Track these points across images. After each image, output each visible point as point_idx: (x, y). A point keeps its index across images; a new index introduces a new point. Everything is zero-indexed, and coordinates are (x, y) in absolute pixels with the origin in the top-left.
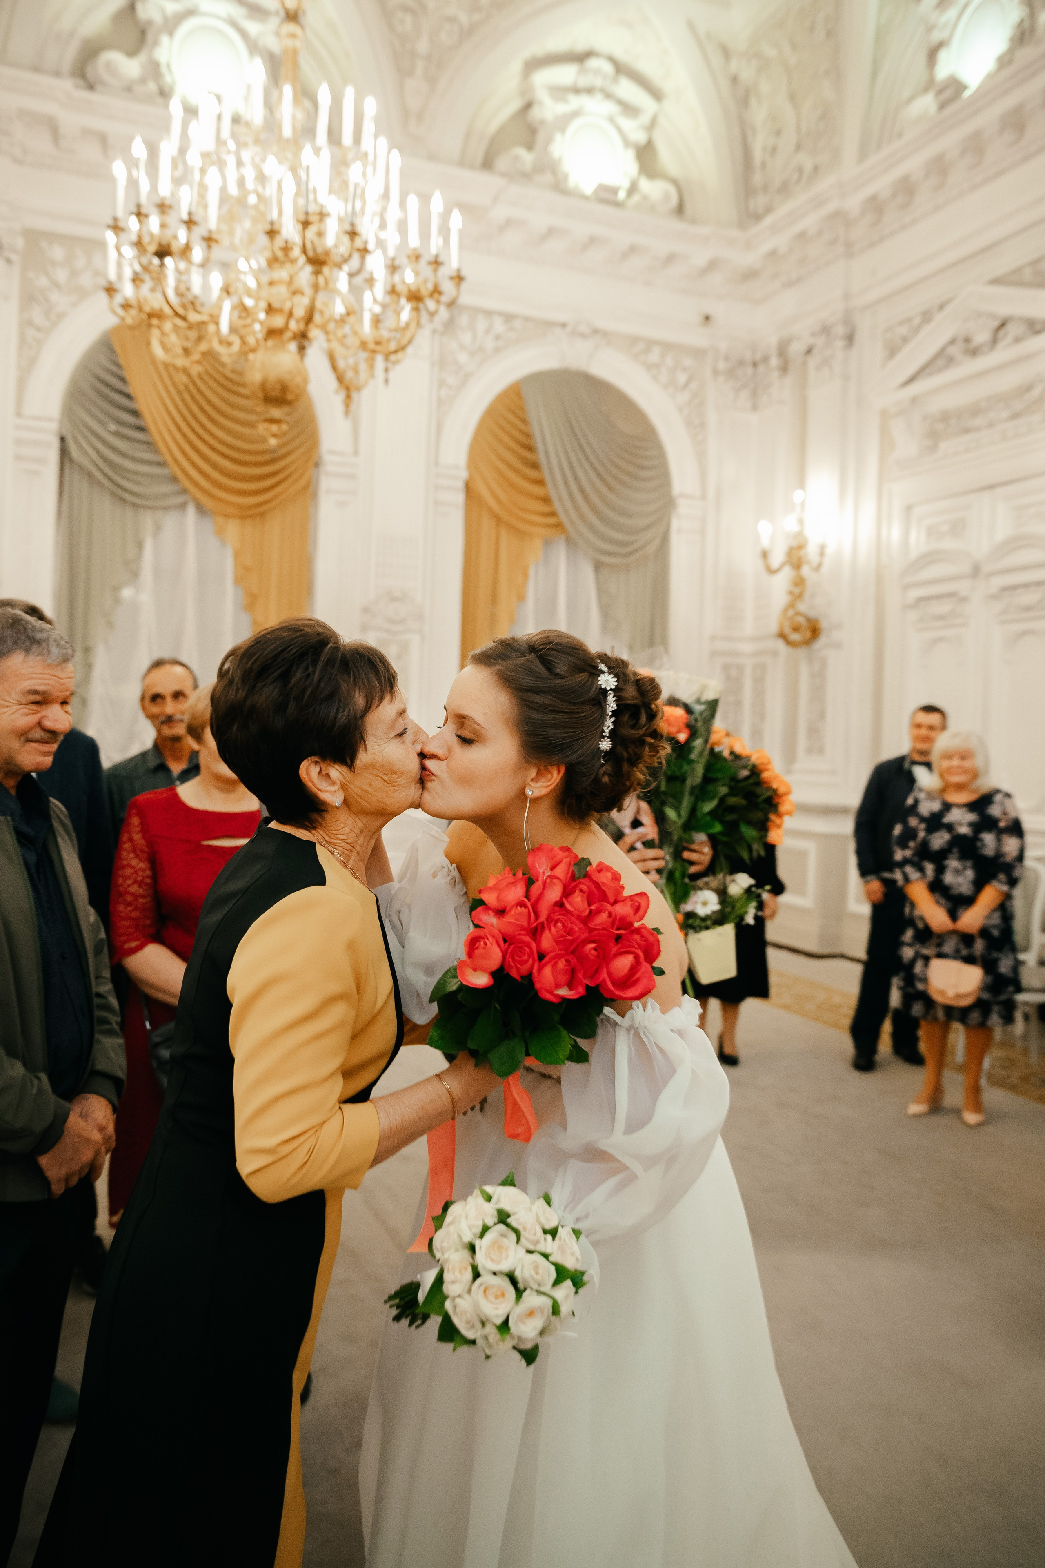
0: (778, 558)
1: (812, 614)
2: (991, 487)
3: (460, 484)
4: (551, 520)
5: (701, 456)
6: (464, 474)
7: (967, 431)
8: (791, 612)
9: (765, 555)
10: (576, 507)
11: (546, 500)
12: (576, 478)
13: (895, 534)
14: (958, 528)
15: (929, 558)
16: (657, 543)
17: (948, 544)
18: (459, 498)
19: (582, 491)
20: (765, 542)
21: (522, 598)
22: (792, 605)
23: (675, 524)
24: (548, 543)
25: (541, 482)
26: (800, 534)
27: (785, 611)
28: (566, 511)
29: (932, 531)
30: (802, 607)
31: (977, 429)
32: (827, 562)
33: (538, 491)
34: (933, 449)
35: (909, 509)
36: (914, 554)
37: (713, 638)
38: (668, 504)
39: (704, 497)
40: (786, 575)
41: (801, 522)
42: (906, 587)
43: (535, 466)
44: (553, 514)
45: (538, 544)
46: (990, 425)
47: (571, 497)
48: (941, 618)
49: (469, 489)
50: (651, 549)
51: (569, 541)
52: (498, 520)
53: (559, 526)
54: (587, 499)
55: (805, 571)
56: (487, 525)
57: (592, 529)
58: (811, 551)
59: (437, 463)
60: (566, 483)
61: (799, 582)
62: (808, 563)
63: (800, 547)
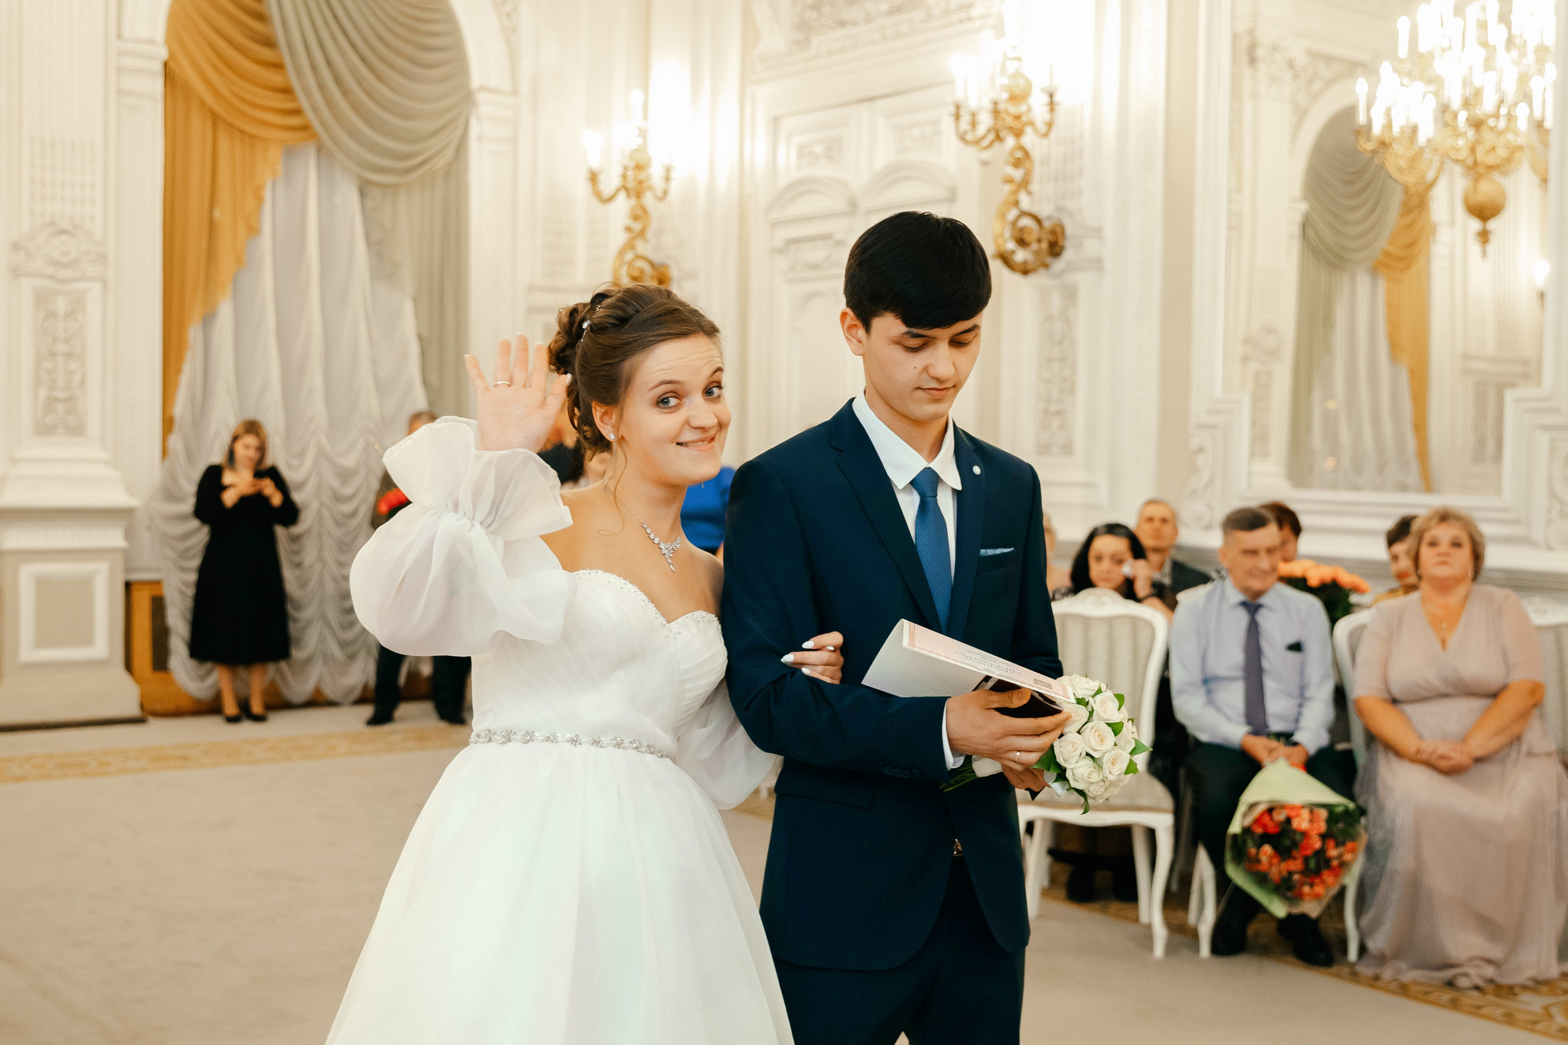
0: (610, 182)
1: (657, 258)
2: (871, 99)
3: (158, 67)
4: (294, 121)
5: (510, 33)
6: (163, 53)
7: (842, 24)
8: (629, 256)
9: (593, 178)
10: (330, 103)
11: (286, 91)
12: (329, 62)
13: (759, 152)
14: (833, 150)
15: (799, 188)
16: (450, 153)
17: (822, 171)
18: (157, 86)
19: (338, 80)
20: (595, 163)
21: (254, 230)
22: (630, 245)
23: (475, 128)
24: (289, 153)
25: (278, 66)
26: (642, 149)
27: (621, 253)
28: (315, 110)
29: (803, 152)
30: (641, 248)
31: (854, 23)
32: (674, 187)
33: (275, 78)
34: (803, 44)
35: (776, 120)
36: (783, 181)
37: (531, 288)
38: (466, 98)
39: (515, 92)
40: (622, 205)
41: (643, 133)
42: (775, 224)
43: (269, 43)
44: (298, 112)
45: (275, 153)
46: (868, 20)
47: (322, 88)
48: (815, 266)
49: (169, 74)
50: (440, 163)
51: (320, 149)
52: (215, 118)
53: (305, 128)
54: (346, 93)
55: (649, 200)
56: (198, 124)
57: (354, 134)
58: (656, 173)
59: (119, 36)
60: (314, 68)
61: (640, 215)
62: (651, 188)
63: (639, 167)
